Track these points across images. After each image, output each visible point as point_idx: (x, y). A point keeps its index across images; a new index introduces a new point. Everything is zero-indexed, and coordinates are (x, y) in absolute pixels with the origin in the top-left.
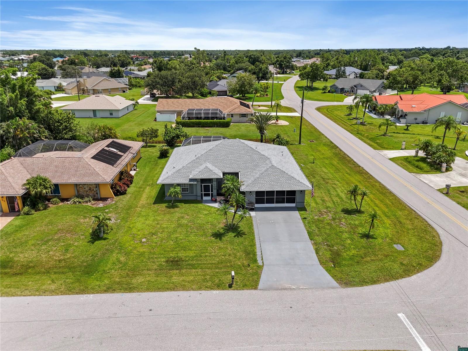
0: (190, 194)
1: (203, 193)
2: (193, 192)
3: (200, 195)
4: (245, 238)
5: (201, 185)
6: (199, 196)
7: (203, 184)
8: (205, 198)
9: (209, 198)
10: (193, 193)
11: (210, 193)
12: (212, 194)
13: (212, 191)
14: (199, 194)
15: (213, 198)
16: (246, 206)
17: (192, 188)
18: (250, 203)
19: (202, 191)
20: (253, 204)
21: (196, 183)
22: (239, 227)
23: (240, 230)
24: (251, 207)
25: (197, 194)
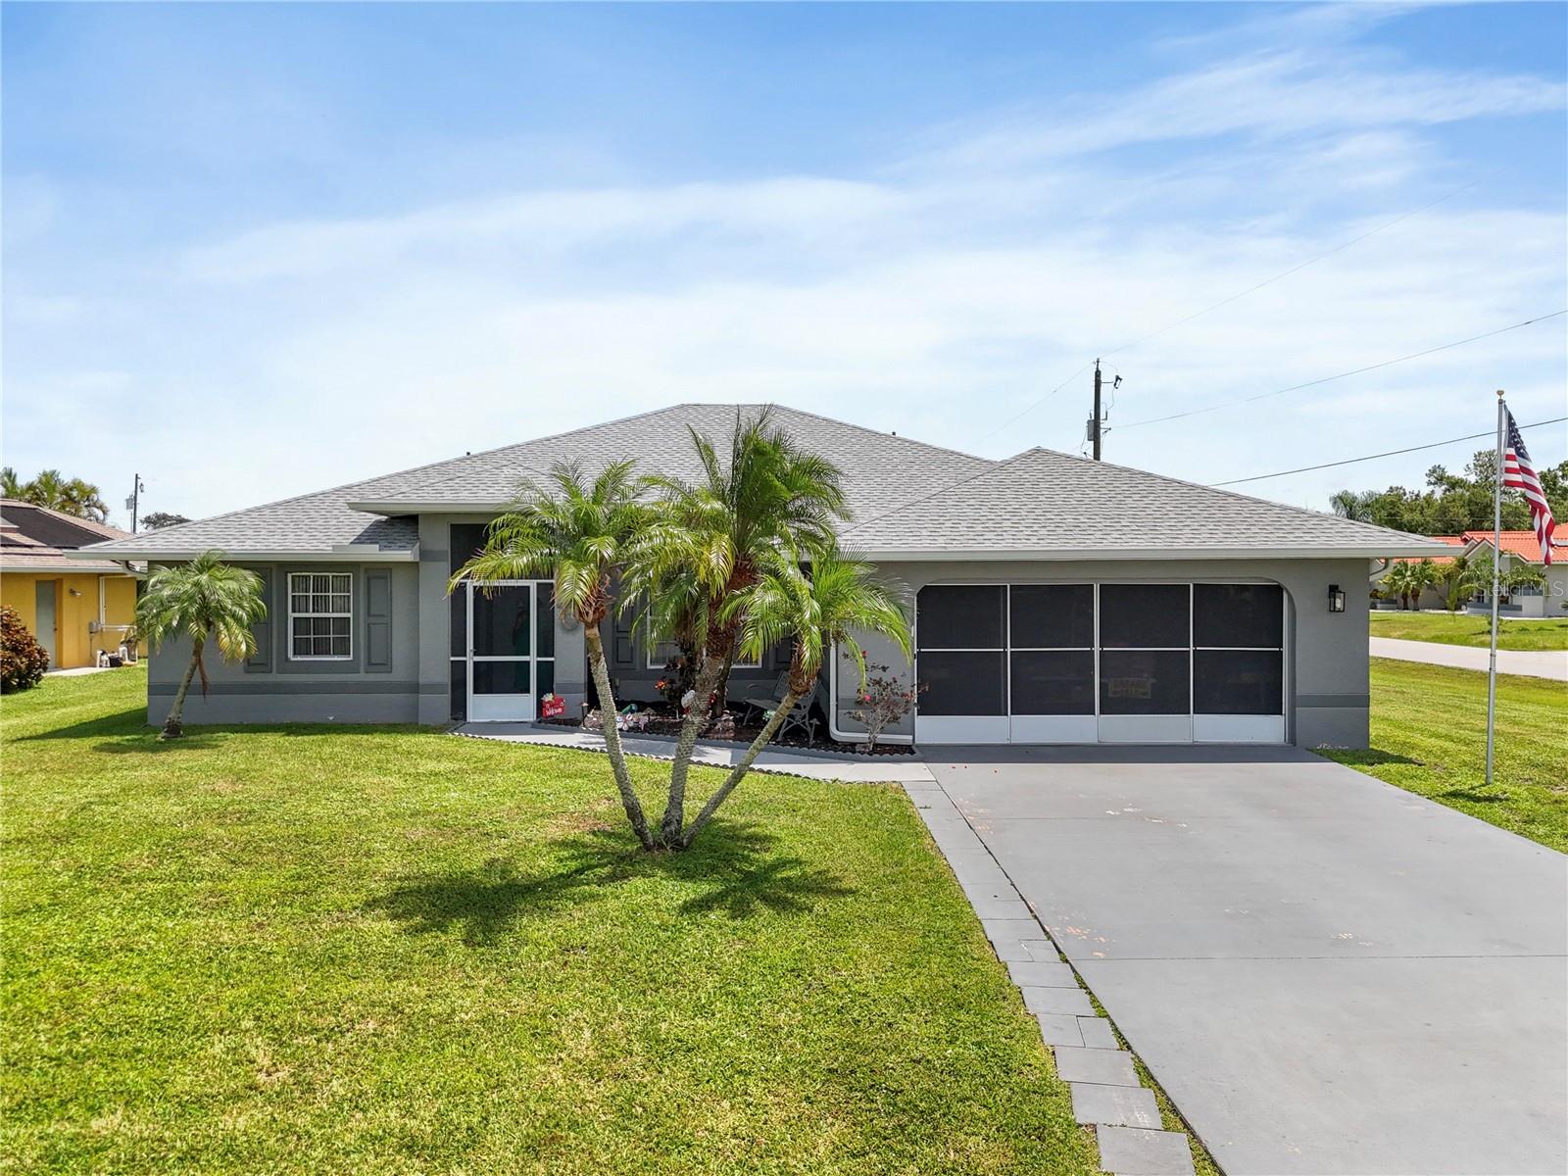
0: (362, 677)
1: (470, 659)
2: (388, 654)
3: (444, 676)
5: (458, 593)
6: (433, 688)
7: (472, 585)
10: (386, 665)
11: (533, 659)
12: (546, 671)
13: (546, 647)
14: (435, 666)
15: (549, 697)
16: (836, 733)
17: (379, 620)
18: (874, 690)
19: (458, 647)
20: (896, 704)
21: (406, 555)
22: (765, 840)
23: (770, 857)
24: (882, 738)
25: (415, 666)
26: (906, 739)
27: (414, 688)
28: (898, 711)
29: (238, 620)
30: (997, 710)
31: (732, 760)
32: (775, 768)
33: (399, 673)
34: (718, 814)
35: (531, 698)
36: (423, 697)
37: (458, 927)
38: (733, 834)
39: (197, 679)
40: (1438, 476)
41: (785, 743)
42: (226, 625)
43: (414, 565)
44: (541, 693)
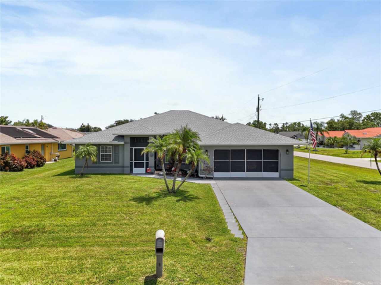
0: (114, 165)
1: (134, 162)
2: (118, 161)
3: (129, 165)
4: (198, 203)
5: (131, 149)
6: (127, 167)
7: (134, 148)
8: (135, 170)
9: (143, 170)
10: (118, 163)
11: (145, 162)
12: (147, 164)
13: (147, 159)
14: (127, 163)
15: (148, 169)
16: (200, 175)
17: (117, 154)
18: (206, 168)
19: (131, 159)
20: (210, 170)
21: (122, 143)
22: (188, 192)
23: (188, 194)
24: (207, 176)
25: (123, 163)
26: (212, 176)
27: (123, 167)
28: (210, 171)
29: (94, 155)
30: (228, 171)
31: (182, 179)
32: (189, 181)
33: (120, 164)
34: (180, 188)
35: (144, 169)
36: (125, 168)
37: (144, 203)
38: (182, 191)
39: (86, 165)
40: (342, 116)
41: (191, 177)
42: (92, 156)
43: (123, 145)
44: (146, 168)
